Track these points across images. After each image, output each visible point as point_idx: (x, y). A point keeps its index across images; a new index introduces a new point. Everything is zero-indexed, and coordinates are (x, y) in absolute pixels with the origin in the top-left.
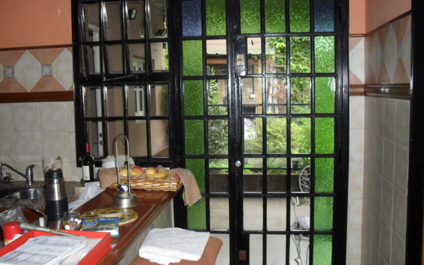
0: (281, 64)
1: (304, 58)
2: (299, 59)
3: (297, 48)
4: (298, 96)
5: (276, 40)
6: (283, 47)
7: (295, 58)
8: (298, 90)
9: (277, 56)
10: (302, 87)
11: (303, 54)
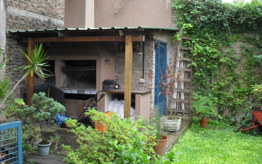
0: (188, 47)
2: (208, 41)
3: (206, 29)
4: (206, 82)
5: (182, 21)
6: (190, 28)
7: (204, 40)
8: (204, 76)
9: (184, 38)
10: (210, 72)
11: (212, 35)
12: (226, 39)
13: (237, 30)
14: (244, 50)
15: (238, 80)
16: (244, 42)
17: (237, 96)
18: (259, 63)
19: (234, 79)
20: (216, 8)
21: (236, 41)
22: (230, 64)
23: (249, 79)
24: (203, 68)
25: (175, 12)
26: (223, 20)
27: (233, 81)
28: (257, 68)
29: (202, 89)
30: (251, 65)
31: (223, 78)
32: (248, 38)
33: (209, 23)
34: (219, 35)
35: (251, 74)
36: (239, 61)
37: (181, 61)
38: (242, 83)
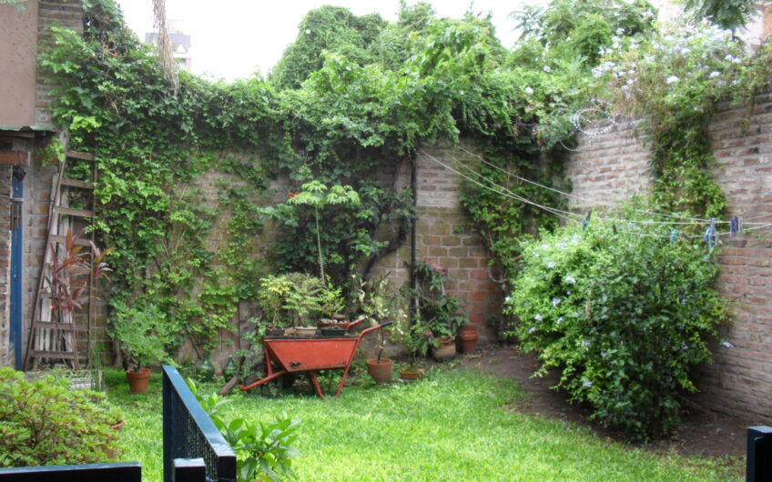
0: (83, 179)
1: (154, 164)
2: (138, 166)
3: (135, 134)
4: (132, 273)
5: (70, 107)
6: (93, 128)
7: (127, 164)
8: (131, 257)
9: (74, 154)
10: (143, 248)
11: (150, 152)
12: (183, 164)
13: (211, 143)
14: (225, 192)
15: (211, 266)
16: (226, 172)
17: (212, 308)
18: (261, 225)
19: (202, 265)
20: (162, 83)
21: (206, 169)
22: (194, 228)
23: (239, 263)
24: (124, 236)
25: (47, 80)
26: (181, 115)
27: (201, 271)
28: (257, 236)
29: (124, 293)
30: (242, 230)
31: (175, 263)
32: (235, 164)
33: (141, 119)
34: (168, 153)
35: (241, 253)
36: (213, 219)
37: (61, 218)
38: (221, 274)
